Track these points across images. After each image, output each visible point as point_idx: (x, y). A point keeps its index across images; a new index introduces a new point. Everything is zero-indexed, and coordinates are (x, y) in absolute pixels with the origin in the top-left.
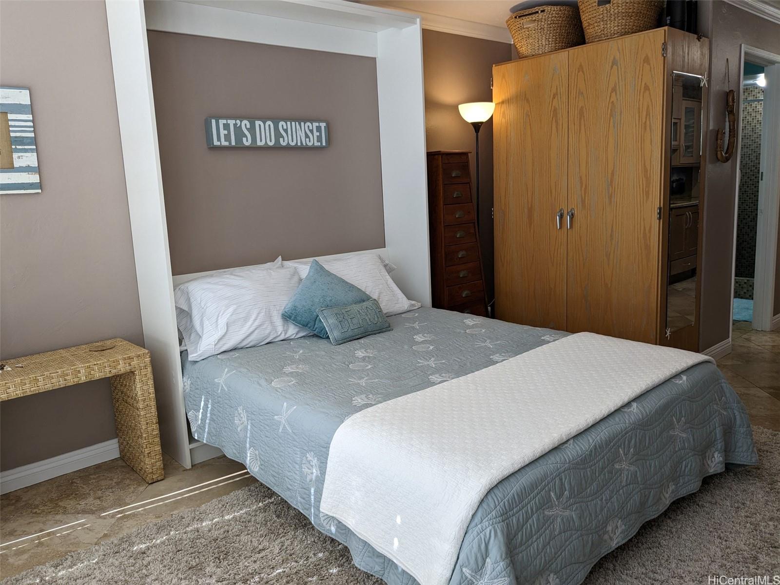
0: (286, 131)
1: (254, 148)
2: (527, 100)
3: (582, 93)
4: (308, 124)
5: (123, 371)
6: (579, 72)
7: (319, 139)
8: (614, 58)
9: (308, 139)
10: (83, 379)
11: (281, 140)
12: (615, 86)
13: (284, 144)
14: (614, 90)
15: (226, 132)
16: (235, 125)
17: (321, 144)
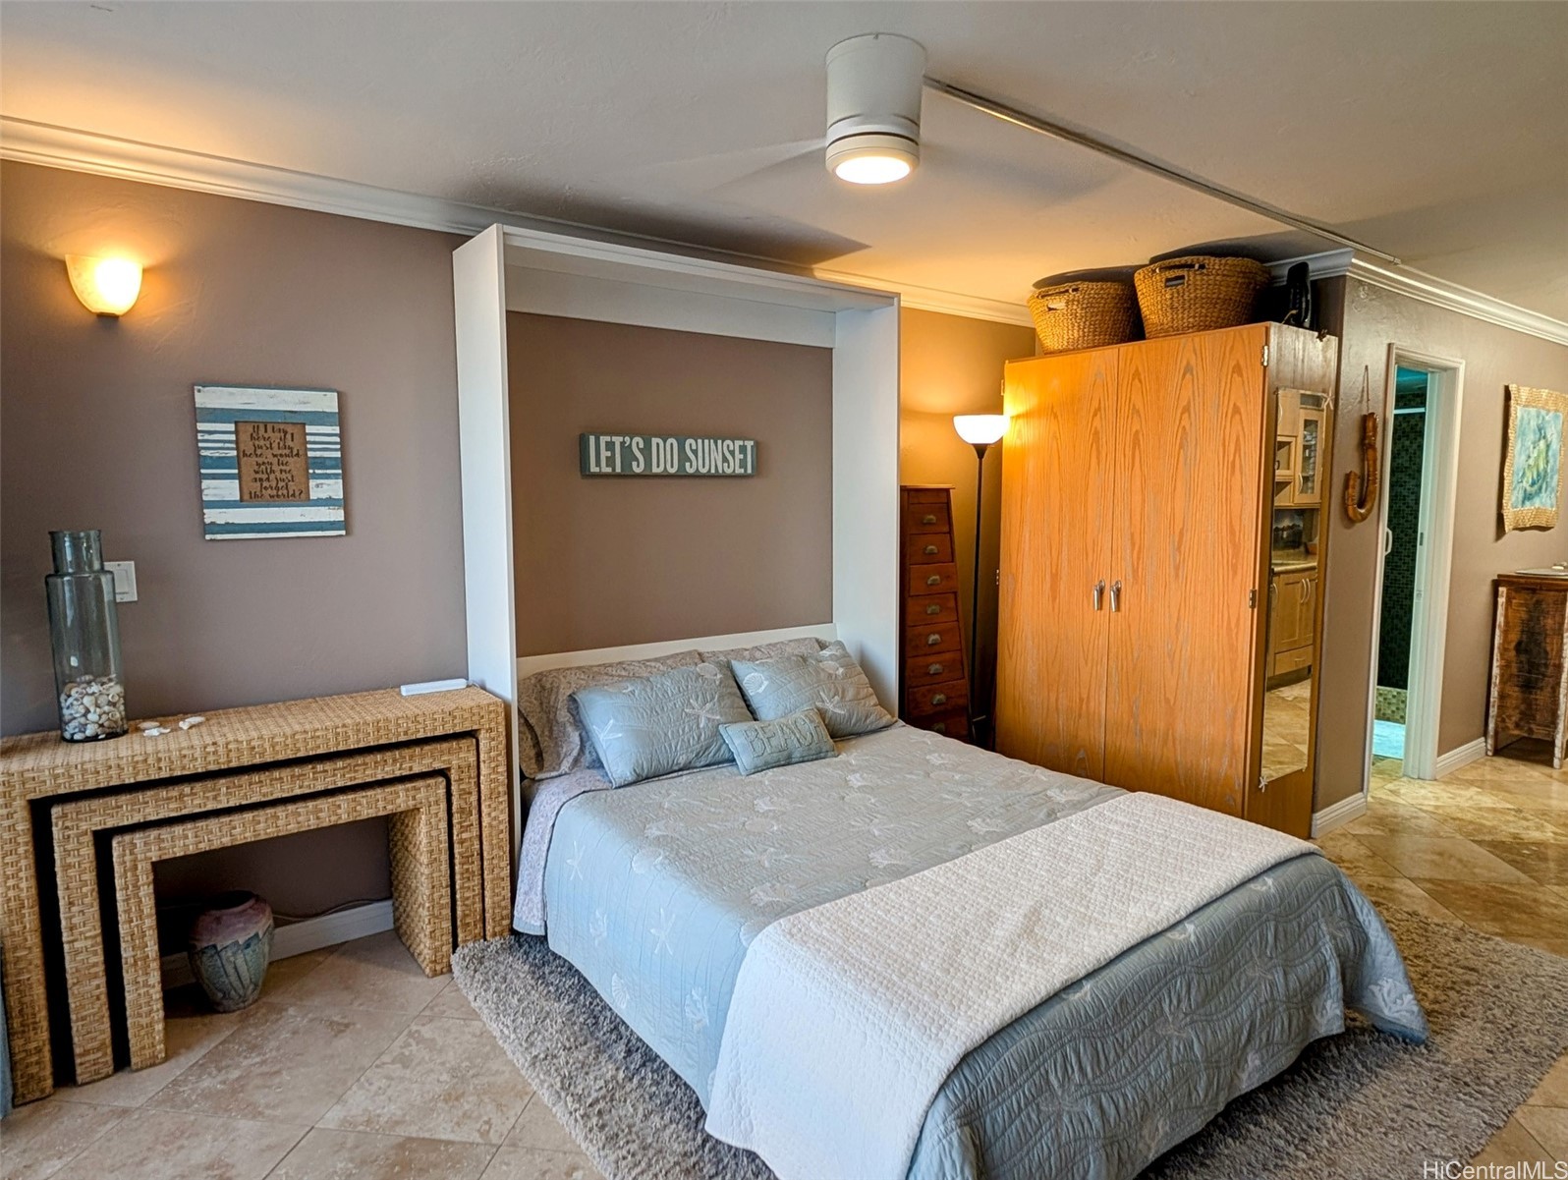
0: (695, 452)
1: (646, 476)
2: (1056, 417)
3: (1138, 411)
4: (728, 442)
5: (403, 808)
6: (1133, 379)
7: (743, 463)
8: (1188, 363)
9: (726, 465)
10: (344, 818)
11: (688, 464)
12: (1189, 402)
13: (690, 470)
14: (1186, 409)
15: (609, 454)
16: (622, 444)
17: (746, 470)
